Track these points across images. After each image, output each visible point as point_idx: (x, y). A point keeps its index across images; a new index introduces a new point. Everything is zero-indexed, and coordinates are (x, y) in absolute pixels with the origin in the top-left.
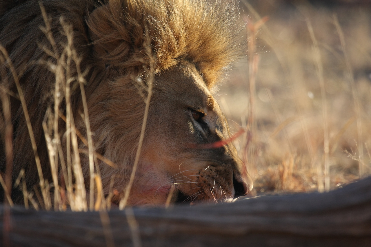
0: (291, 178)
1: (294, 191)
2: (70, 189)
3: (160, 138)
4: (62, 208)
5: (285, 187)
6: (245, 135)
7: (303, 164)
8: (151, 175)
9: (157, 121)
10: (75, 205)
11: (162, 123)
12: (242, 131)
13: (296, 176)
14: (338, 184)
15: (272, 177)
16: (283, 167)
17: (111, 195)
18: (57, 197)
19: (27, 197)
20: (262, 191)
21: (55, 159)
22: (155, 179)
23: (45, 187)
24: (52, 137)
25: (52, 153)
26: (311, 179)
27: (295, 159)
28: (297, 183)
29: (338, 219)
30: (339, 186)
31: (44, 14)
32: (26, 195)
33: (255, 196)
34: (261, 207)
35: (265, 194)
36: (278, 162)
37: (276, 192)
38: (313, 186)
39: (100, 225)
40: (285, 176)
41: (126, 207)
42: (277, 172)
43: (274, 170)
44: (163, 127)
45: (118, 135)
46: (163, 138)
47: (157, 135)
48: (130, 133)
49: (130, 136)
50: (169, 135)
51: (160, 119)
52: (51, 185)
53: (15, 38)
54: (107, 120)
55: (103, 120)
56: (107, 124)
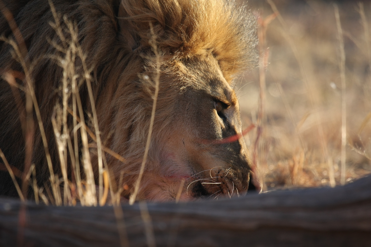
0: (302, 173)
1: (304, 186)
3: (186, 124)
4: (73, 202)
5: (296, 182)
6: (255, 130)
7: (313, 158)
8: (172, 162)
9: (185, 107)
11: (189, 110)
12: (253, 126)
13: (306, 171)
14: (349, 179)
15: (282, 171)
16: (294, 162)
17: (120, 190)
18: (67, 192)
19: (37, 192)
20: (273, 185)
21: (64, 154)
22: (175, 167)
23: (55, 183)
24: (61, 132)
25: (61, 148)
26: (321, 174)
27: (305, 155)
28: (307, 178)
29: (348, 214)
30: (349, 181)
31: (53, 10)
32: (36, 189)
33: (265, 191)
34: (271, 202)
35: (275, 189)
36: (288, 157)
37: (286, 187)
38: (324, 182)
39: (114, 220)
40: (296, 170)
41: (136, 202)
42: (287, 167)
43: (284, 165)
44: (190, 113)
45: (148, 116)
46: (188, 125)
47: (184, 120)
48: (159, 114)
49: (158, 117)
50: (194, 123)
51: (187, 105)
52: (61, 180)
53: (32, 33)
54: (138, 100)
55: (135, 100)
56: (138, 103)
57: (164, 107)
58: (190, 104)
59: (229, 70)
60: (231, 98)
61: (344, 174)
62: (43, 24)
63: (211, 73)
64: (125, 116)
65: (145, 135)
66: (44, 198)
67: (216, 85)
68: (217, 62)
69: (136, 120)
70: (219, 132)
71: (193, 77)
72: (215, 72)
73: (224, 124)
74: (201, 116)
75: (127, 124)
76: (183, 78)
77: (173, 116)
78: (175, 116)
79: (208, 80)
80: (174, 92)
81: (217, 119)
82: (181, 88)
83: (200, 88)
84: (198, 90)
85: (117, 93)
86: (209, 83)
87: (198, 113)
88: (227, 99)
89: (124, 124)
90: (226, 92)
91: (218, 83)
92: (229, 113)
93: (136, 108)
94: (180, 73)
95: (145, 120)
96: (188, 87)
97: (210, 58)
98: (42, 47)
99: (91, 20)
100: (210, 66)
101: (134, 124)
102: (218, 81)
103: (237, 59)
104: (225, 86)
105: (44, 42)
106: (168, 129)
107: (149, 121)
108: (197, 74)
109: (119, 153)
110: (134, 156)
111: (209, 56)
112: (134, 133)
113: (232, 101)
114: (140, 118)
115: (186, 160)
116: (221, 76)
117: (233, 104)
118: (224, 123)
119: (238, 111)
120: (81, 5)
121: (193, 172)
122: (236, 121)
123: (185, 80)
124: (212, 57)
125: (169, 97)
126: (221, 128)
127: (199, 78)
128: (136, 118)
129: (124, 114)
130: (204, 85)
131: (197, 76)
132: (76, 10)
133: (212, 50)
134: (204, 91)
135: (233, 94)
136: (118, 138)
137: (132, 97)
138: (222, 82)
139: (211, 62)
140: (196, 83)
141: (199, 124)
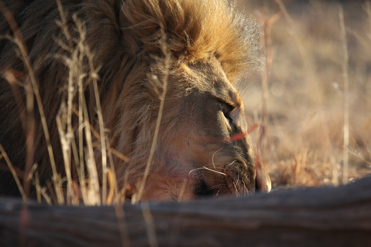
0: (304, 172)
2: (83, 182)
3: (191, 126)
4: (75, 202)
5: (298, 181)
6: (258, 129)
7: (316, 158)
8: (176, 162)
10: (88, 199)
12: (255, 126)
13: (308, 171)
14: (351, 178)
16: (296, 161)
18: (70, 191)
19: (40, 191)
21: (69, 153)
22: (179, 167)
23: (58, 182)
24: (66, 131)
25: (66, 147)
27: (308, 153)
28: (309, 177)
29: (351, 214)
30: (352, 181)
31: (60, 8)
32: (38, 189)
34: (273, 201)
36: (291, 156)
37: (288, 186)
38: (326, 181)
39: (116, 220)
40: (298, 170)
43: (287, 164)
44: (195, 115)
45: (154, 117)
46: (194, 126)
47: (189, 122)
48: (165, 116)
49: (164, 119)
50: (200, 124)
51: (193, 107)
52: (64, 179)
53: (35, 33)
54: (144, 100)
55: (140, 101)
56: (144, 104)
57: (169, 108)
58: (195, 105)
59: (231, 72)
60: (236, 99)
61: (346, 174)
62: (46, 24)
63: (215, 75)
64: (131, 117)
65: (151, 136)
66: (46, 197)
67: (220, 87)
68: (220, 64)
69: (142, 121)
70: (226, 133)
71: (197, 78)
72: (219, 73)
73: (231, 126)
74: (208, 117)
75: (133, 125)
76: (189, 79)
77: (178, 117)
78: (180, 118)
79: (212, 82)
80: (180, 93)
81: (223, 120)
82: (187, 89)
83: (204, 90)
84: (203, 92)
85: (123, 93)
86: (214, 84)
87: (204, 114)
88: (232, 100)
89: (130, 125)
90: (231, 93)
91: (222, 85)
92: (234, 115)
93: (142, 108)
94: (185, 74)
95: (151, 122)
96: (193, 89)
97: (212, 60)
98: (45, 47)
99: (94, 21)
100: (213, 68)
101: (140, 125)
102: (222, 83)
103: (239, 61)
104: (229, 88)
105: (47, 43)
106: (174, 130)
107: (155, 122)
108: (201, 76)
109: (125, 154)
110: (140, 157)
111: (211, 58)
112: (140, 134)
113: (237, 102)
114: (145, 119)
115: (191, 160)
116: (225, 78)
117: (238, 105)
118: (230, 124)
119: (243, 112)
120: (84, 6)
121: (198, 173)
122: (242, 122)
123: (190, 81)
124: (214, 58)
125: (174, 98)
126: (228, 129)
127: (204, 80)
128: (141, 119)
129: (130, 115)
130: (208, 87)
131: (201, 78)
132: (80, 11)
133: (214, 52)
134: (209, 92)
135: (238, 95)
136: (124, 140)
137: (138, 97)
138: (226, 83)
139: (214, 64)
140: (201, 85)
141: (206, 125)
